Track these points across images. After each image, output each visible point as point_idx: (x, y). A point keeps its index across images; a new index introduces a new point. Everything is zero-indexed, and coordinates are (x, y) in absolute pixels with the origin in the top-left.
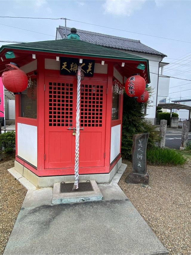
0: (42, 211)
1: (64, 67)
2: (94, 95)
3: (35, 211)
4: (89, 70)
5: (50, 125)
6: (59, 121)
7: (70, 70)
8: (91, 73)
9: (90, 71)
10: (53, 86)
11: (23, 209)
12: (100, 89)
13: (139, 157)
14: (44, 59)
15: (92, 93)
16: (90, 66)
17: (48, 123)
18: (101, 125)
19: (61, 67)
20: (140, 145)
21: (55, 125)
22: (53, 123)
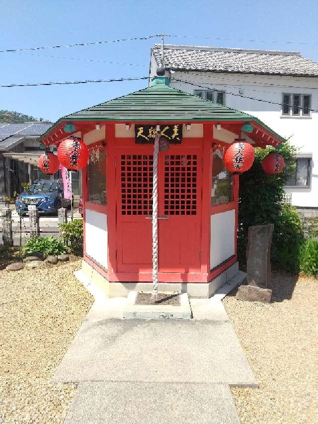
0: (109, 325)
1: (139, 134)
2: (183, 169)
3: (100, 323)
4: (176, 134)
5: (124, 213)
6: (135, 207)
7: (148, 138)
8: (178, 138)
9: (176, 136)
10: (126, 160)
11: (87, 320)
12: (192, 160)
13: (256, 261)
14: (115, 125)
15: (181, 166)
16: (176, 130)
17: (120, 210)
18: (194, 213)
19: (136, 135)
20: (259, 242)
21: (129, 213)
22: (126, 210)
